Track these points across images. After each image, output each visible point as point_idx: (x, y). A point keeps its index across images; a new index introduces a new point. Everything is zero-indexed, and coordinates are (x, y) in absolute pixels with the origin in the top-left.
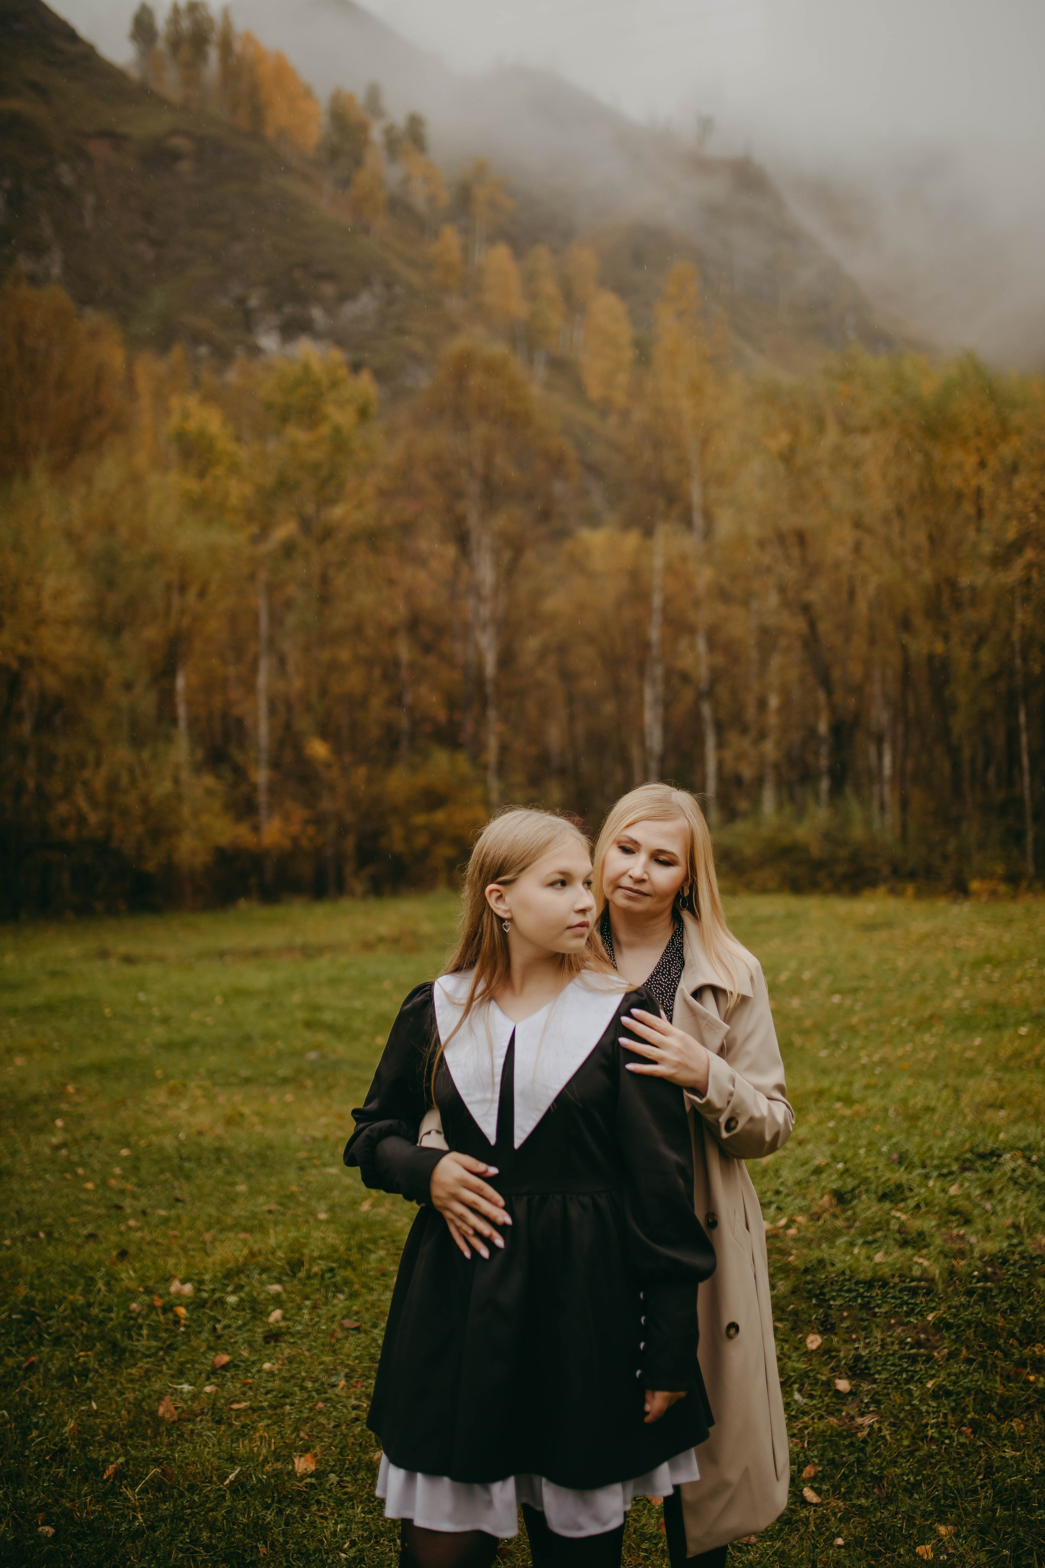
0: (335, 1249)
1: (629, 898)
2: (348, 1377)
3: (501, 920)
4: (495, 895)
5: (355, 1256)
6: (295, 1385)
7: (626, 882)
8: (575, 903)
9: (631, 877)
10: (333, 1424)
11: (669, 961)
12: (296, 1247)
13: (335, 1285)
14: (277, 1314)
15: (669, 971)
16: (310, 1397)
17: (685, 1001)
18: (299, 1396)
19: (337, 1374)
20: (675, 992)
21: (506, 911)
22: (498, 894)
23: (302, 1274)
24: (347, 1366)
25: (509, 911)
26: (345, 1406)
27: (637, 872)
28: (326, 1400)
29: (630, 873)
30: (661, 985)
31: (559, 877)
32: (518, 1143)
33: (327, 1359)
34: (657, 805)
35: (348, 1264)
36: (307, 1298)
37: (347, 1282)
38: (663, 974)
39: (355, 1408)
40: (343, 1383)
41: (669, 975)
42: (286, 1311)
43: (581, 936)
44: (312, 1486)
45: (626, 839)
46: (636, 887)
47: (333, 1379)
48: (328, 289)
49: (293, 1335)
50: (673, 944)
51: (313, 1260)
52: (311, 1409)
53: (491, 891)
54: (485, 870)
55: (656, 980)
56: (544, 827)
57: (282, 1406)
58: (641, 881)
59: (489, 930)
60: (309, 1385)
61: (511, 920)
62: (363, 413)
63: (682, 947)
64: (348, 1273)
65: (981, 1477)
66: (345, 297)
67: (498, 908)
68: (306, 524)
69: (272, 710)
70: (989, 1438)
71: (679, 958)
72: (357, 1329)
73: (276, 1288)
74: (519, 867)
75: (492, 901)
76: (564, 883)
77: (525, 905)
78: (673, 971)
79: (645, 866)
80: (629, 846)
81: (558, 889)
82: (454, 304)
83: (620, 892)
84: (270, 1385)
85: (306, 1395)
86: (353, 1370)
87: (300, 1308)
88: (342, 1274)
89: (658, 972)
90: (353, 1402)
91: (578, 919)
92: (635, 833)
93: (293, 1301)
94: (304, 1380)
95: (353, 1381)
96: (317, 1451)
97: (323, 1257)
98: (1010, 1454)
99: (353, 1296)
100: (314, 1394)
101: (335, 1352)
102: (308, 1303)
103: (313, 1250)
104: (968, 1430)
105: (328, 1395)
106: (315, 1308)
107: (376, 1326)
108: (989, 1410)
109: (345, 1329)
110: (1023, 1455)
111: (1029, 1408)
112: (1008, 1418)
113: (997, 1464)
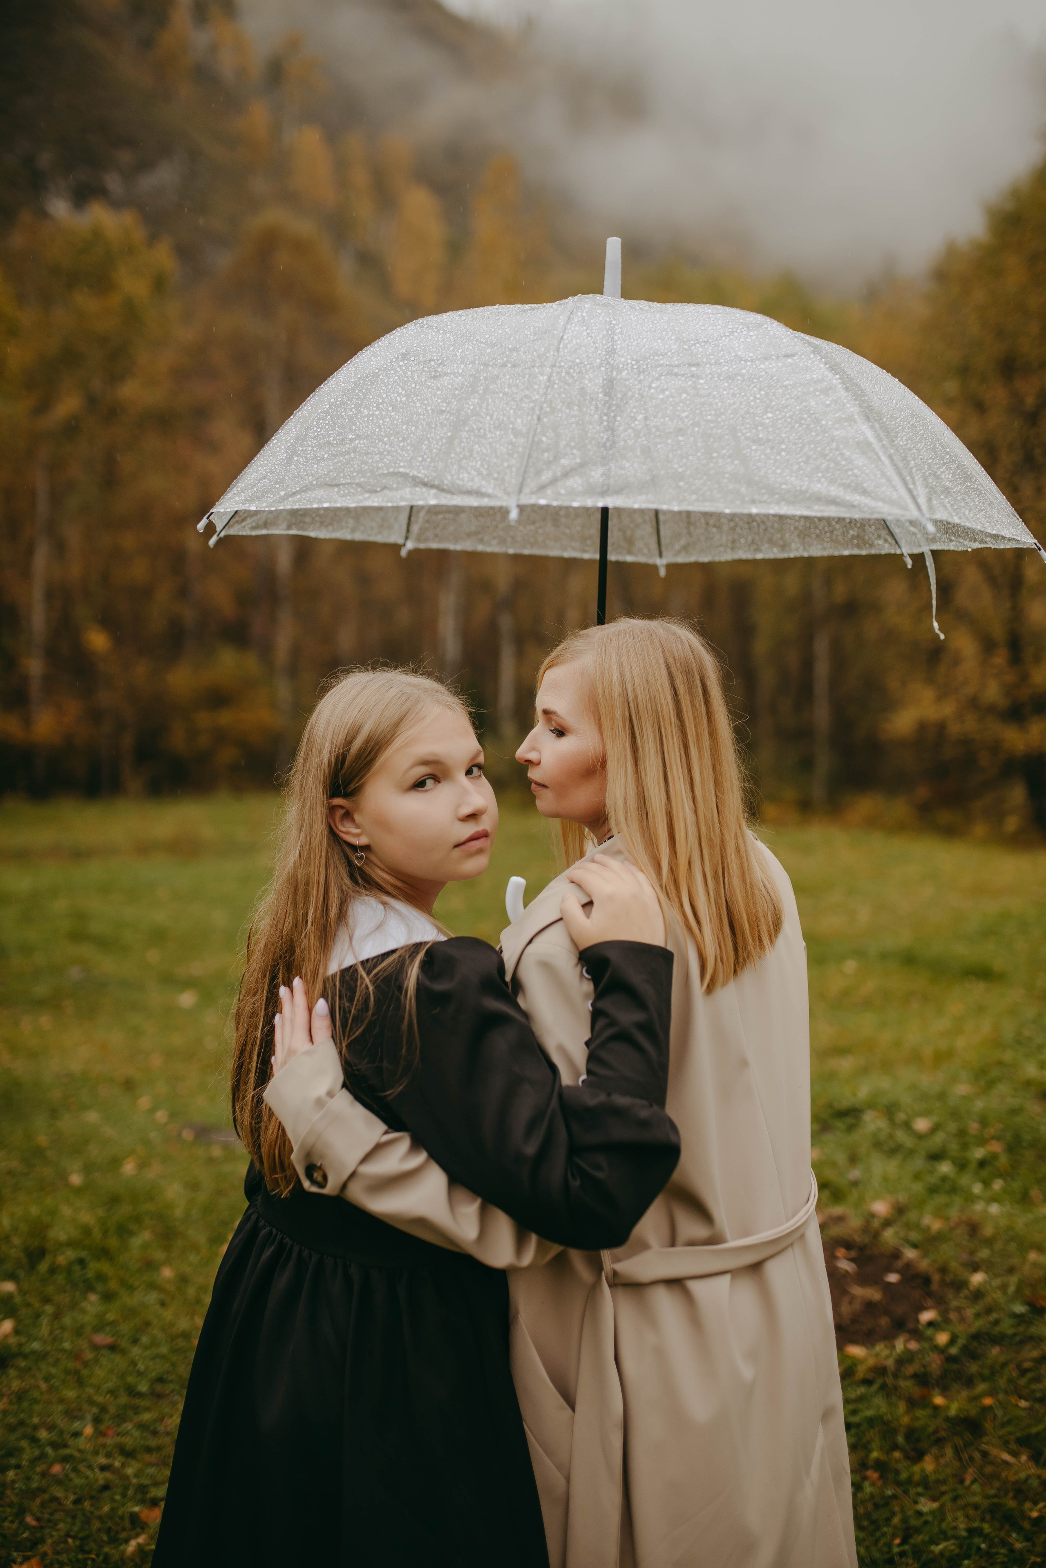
0: (87, 1231)
2: (97, 1421)
4: (339, 813)
5: (113, 1242)
6: (24, 1436)
8: (458, 806)
10: (72, 1497)
12: (39, 1229)
13: (85, 1281)
16: (43, 1456)
18: (29, 1453)
19: (81, 1418)
21: (358, 835)
22: (343, 811)
23: (43, 1267)
24: (97, 1404)
26: (90, 1467)
28: (65, 1459)
33: (70, 1394)
35: (104, 1253)
36: (47, 1300)
37: (101, 1277)
39: (103, 1468)
40: (89, 1430)
42: (18, 1321)
43: (480, 852)
47: (76, 1425)
48: (125, 157)
49: (25, 1357)
51: (61, 1246)
52: (44, 1474)
60: (43, 1434)
61: (367, 847)
62: (159, 284)
64: (105, 1267)
65: (897, 1541)
66: (144, 165)
67: (346, 833)
68: (92, 401)
69: (50, 595)
70: (898, 1484)
72: (113, 1348)
73: (7, 1287)
77: (384, 826)
82: (259, 185)
85: (37, 1453)
86: (103, 1409)
87: (38, 1316)
88: (94, 1267)
90: (102, 1460)
91: (469, 829)
93: (28, 1305)
94: (36, 1428)
95: (102, 1427)
96: (46, 1548)
97: (71, 1244)
98: (926, 1506)
99: (108, 1297)
100: (49, 1450)
101: (81, 1382)
102: (49, 1309)
103: (59, 1233)
104: (873, 1475)
105: (67, 1451)
106: (57, 1316)
107: (135, 1341)
108: (895, 1447)
109: (96, 1348)
110: (942, 1508)
111: (939, 1442)
112: (918, 1456)
113: (914, 1522)
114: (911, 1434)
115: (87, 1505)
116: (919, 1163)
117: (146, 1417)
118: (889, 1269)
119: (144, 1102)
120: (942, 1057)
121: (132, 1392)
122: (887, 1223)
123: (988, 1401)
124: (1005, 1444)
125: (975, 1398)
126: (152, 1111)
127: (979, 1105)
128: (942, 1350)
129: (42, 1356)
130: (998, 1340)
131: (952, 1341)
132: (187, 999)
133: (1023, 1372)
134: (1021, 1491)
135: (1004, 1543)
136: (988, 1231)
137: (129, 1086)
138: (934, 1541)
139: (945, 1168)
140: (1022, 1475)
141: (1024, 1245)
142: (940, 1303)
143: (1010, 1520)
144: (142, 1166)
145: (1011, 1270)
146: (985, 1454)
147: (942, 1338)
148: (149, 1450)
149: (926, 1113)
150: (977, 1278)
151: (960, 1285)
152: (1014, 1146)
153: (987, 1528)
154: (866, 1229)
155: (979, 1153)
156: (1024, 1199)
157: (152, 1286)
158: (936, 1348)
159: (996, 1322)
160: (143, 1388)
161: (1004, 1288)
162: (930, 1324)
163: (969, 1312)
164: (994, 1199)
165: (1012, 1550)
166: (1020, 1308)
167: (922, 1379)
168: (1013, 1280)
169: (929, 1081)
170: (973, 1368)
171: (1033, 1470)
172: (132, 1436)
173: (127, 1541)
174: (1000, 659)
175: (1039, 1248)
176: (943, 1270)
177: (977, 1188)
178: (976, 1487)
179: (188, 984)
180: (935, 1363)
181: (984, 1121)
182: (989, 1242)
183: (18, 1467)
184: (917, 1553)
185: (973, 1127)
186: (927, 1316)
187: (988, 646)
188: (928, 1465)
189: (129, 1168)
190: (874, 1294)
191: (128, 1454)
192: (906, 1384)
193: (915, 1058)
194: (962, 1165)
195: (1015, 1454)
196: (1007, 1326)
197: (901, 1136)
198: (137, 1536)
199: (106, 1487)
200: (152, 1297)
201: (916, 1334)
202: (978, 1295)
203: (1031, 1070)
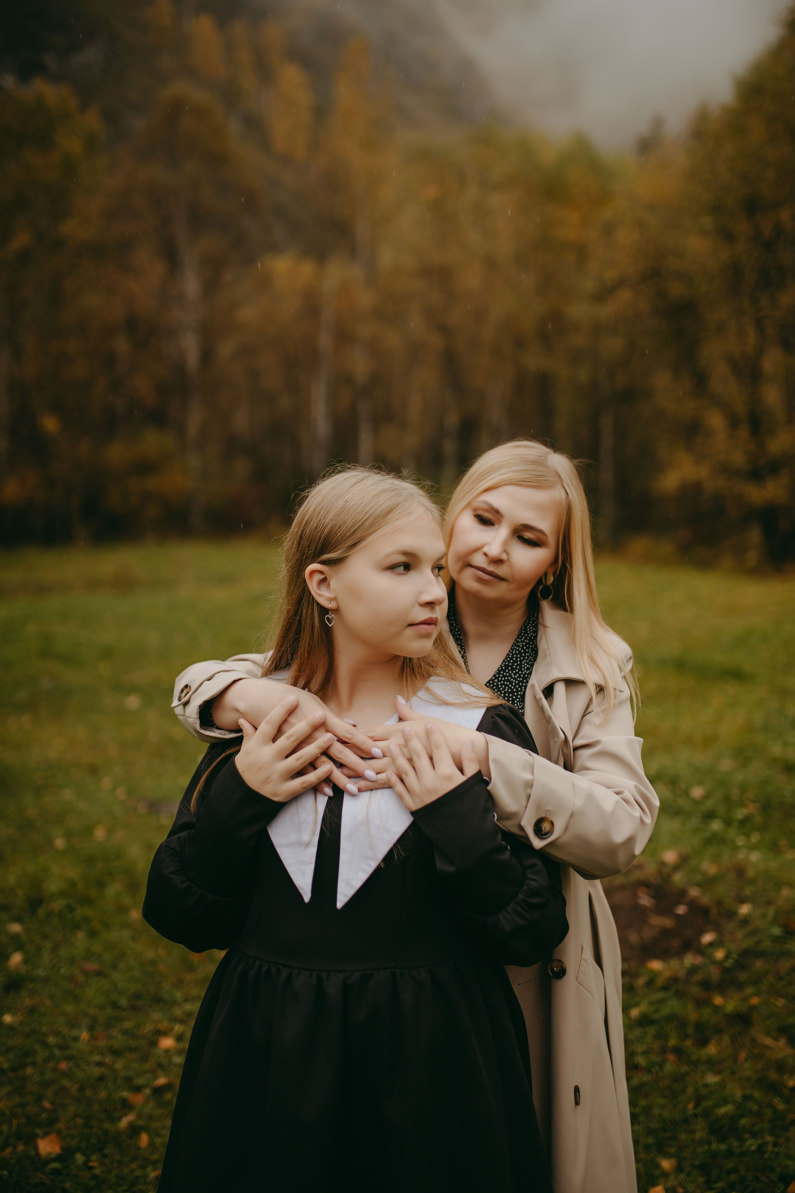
0: (72, 884)
1: (480, 580)
2: (91, 1028)
3: (324, 611)
4: (317, 577)
5: (93, 892)
6: (37, 1041)
7: (479, 560)
8: (421, 593)
9: (486, 554)
10: (76, 1087)
11: (520, 653)
12: (36, 883)
13: (74, 922)
14: (16, 958)
15: (520, 665)
16: (52, 1056)
17: (537, 701)
18: (41, 1054)
19: (79, 1026)
20: (525, 689)
21: (331, 600)
22: (322, 577)
23: (41, 912)
24: (90, 1016)
25: (335, 599)
26: (88, 1063)
27: (495, 549)
28: (70, 1058)
29: (486, 549)
30: (511, 683)
31: (402, 559)
32: (341, 901)
33: (69, 1008)
34: (528, 467)
35: (87, 901)
36: (45, 937)
37: (87, 920)
38: (512, 670)
39: (99, 1064)
40: (85, 1035)
41: (520, 669)
42: (26, 954)
43: (427, 636)
44: (56, 1172)
45: (486, 507)
46: (491, 568)
47: (75, 1032)
49: (33, 980)
50: (526, 632)
51: (53, 896)
52: (54, 1070)
53: (312, 573)
54: (305, 543)
55: (504, 676)
56: (384, 491)
57: (23, 1066)
58: (498, 561)
59: (308, 621)
60: (51, 1040)
61: (336, 611)
62: (91, 143)
63: (536, 636)
64: (89, 912)
65: (691, 1106)
67: (320, 595)
68: (40, 236)
70: (690, 1063)
71: (533, 649)
72: (100, 973)
73: (16, 928)
74: (349, 543)
75: (313, 586)
76: (407, 567)
77: (355, 592)
78: (525, 665)
79: (506, 543)
80: (487, 515)
81: (400, 574)
82: (166, 62)
83: (470, 572)
84: (10, 1043)
85: (47, 1053)
86: (95, 1019)
87: (40, 949)
88: (80, 912)
89: (507, 666)
90: (97, 1058)
91: (424, 614)
92: (495, 499)
93: (32, 941)
94: (45, 1034)
95: (96, 1033)
96: (61, 1125)
97: (63, 894)
98: (712, 1079)
99: (93, 934)
100: (57, 1052)
101: (76, 999)
102: (48, 945)
103: (53, 886)
104: (671, 1057)
105: (69, 1052)
106: (55, 949)
107: (114, 967)
108: (686, 1036)
109: (85, 973)
110: (723, 1080)
111: (718, 1031)
112: (703, 1042)
113: (703, 1092)
114: (698, 1026)
115: (89, 1093)
116: (695, 822)
117: (127, 1025)
118: (679, 903)
119: (107, 782)
120: (709, 741)
121: (115, 1006)
122: (676, 868)
123: (755, 1001)
124: (768, 1033)
125: (744, 1000)
126: (114, 789)
127: (739, 777)
128: (720, 963)
129: (46, 980)
130: (761, 954)
131: (727, 957)
132: (133, 702)
133: (781, 979)
134: (781, 1067)
135: (770, 1105)
136: (751, 873)
137: (94, 771)
138: (717, 1105)
139: (716, 825)
140: (781, 1055)
141: (779, 884)
142: (717, 928)
143: (774, 1088)
144: (110, 831)
145: (769, 903)
146: (753, 1040)
147: (720, 954)
148: (131, 1049)
149: (700, 783)
150: (745, 909)
151: (731, 914)
152: (766, 807)
153: (757, 1094)
154: (660, 872)
155: (740, 814)
156: (774, 848)
157: (126, 925)
158: (715, 962)
159: (759, 942)
160: (123, 1002)
161: (764, 916)
162: (711, 944)
163: (740, 934)
164: (752, 848)
165: (775, 1110)
166: (777, 931)
167: (706, 985)
168: (771, 911)
169: (701, 758)
170: (743, 976)
171: (789, 1051)
172: (119, 1040)
173: (120, 1118)
174: (744, 433)
175: (790, 885)
176: (719, 903)
177: (740, 841)
178: (747, 1065)
179: (133, 689)
180: (714, 973)
181: (743, 788)
182: (752, 882)
183: (34, 1064)
184: (706, 1114)
185: (735, 793)
186: (708, 938)
187: (734, 422)
188: (712, 1049)
189: (100, 834)
190: (666, 922)
191: (116, 1053)
192: (695, 990)
193: (689, 741)
194: (728, 823)
195: (776, 1039)
196: (767, 944)
197: (682, 802)
198: (126, 1114)
199: (101, 1078)
200: (126, 934)
201: (700, 950)
202: (745, 921)
203: (777, 750)
